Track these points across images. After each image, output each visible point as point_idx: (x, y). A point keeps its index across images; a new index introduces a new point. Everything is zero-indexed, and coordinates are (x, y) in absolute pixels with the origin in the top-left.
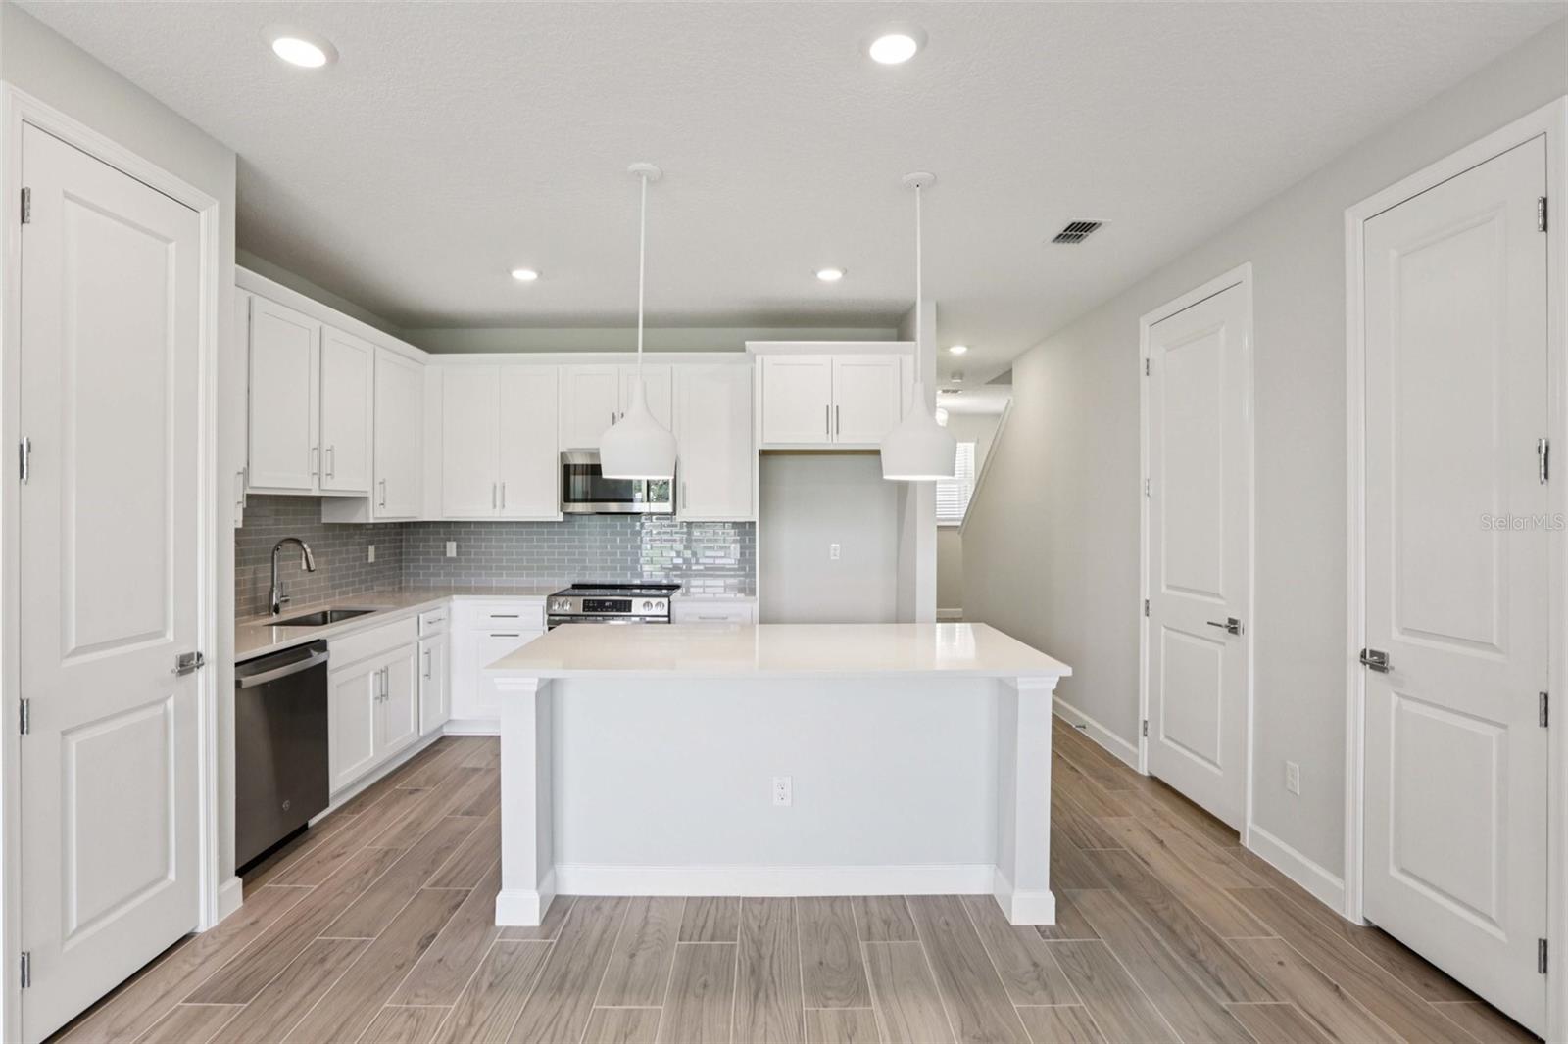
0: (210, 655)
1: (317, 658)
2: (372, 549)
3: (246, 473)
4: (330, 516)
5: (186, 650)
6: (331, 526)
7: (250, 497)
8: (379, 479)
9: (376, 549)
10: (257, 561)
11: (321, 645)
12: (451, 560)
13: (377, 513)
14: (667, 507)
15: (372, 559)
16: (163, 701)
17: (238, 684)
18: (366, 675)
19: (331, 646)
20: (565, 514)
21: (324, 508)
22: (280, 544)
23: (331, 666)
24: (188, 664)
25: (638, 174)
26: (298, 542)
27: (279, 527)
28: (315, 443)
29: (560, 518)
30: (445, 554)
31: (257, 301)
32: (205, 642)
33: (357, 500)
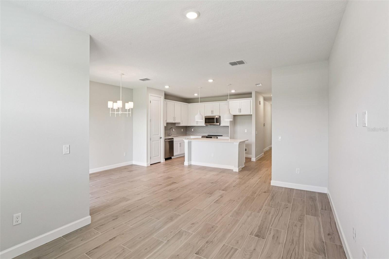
0: (162, 137)
1: (172, 140)
2: (182, 129)
3: (166, 121)
4: (176, 125)
5: (160, 136)
6: (177, 126)
7: (167, 123)
8: (182, 120)
9: (183, 130)
10: (168, 130)
11: (173, 139)
12: (192, 131)
13: (181, 125)
14: (218, 124)
15: (182, 131)
16: (159, 141)
17: (165, 141)
18: (178, 143)
19: (174, 139)
20: (206, 125)
21: (176, 124)
22: (170, 128)
23: (174, 141)
24: (161, 138)
25: (199, 88)
26: (172, 128)
27: (170, 126)
28: (174, 116)
29: (205, 125)
30: (192, 130)
31: (167, 102)
32: (162, 136)
33: (179, 123)
